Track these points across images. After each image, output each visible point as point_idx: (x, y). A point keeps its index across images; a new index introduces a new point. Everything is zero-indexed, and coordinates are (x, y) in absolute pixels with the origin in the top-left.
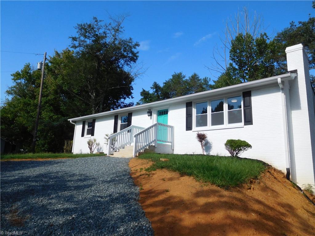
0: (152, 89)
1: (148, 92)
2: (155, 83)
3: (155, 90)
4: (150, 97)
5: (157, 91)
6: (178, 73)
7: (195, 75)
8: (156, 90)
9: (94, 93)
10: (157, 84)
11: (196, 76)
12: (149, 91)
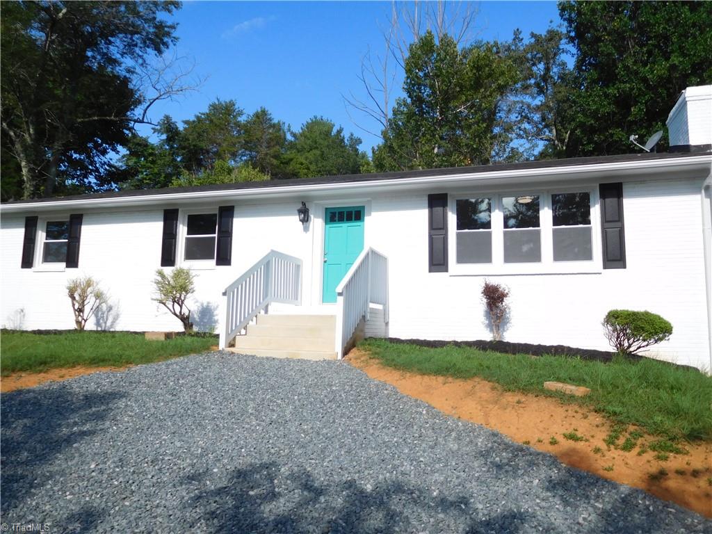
0: (156, 133)
1: (145, 140)
2: (167, 118)
3: (164, 137)
4: (151, 154)
5: (169, 140)
6: (226, 102)
7: (264, 112)
8: (168, 136)
9: (31, 126)
10: (173, 121)
11: (266, 115)
12: (149, 137)
